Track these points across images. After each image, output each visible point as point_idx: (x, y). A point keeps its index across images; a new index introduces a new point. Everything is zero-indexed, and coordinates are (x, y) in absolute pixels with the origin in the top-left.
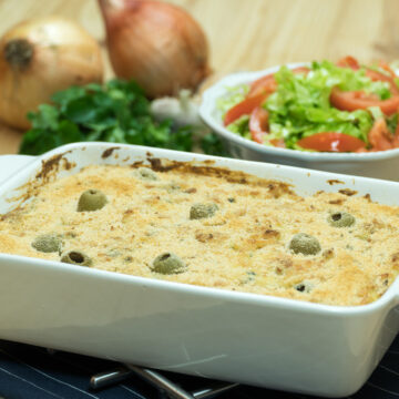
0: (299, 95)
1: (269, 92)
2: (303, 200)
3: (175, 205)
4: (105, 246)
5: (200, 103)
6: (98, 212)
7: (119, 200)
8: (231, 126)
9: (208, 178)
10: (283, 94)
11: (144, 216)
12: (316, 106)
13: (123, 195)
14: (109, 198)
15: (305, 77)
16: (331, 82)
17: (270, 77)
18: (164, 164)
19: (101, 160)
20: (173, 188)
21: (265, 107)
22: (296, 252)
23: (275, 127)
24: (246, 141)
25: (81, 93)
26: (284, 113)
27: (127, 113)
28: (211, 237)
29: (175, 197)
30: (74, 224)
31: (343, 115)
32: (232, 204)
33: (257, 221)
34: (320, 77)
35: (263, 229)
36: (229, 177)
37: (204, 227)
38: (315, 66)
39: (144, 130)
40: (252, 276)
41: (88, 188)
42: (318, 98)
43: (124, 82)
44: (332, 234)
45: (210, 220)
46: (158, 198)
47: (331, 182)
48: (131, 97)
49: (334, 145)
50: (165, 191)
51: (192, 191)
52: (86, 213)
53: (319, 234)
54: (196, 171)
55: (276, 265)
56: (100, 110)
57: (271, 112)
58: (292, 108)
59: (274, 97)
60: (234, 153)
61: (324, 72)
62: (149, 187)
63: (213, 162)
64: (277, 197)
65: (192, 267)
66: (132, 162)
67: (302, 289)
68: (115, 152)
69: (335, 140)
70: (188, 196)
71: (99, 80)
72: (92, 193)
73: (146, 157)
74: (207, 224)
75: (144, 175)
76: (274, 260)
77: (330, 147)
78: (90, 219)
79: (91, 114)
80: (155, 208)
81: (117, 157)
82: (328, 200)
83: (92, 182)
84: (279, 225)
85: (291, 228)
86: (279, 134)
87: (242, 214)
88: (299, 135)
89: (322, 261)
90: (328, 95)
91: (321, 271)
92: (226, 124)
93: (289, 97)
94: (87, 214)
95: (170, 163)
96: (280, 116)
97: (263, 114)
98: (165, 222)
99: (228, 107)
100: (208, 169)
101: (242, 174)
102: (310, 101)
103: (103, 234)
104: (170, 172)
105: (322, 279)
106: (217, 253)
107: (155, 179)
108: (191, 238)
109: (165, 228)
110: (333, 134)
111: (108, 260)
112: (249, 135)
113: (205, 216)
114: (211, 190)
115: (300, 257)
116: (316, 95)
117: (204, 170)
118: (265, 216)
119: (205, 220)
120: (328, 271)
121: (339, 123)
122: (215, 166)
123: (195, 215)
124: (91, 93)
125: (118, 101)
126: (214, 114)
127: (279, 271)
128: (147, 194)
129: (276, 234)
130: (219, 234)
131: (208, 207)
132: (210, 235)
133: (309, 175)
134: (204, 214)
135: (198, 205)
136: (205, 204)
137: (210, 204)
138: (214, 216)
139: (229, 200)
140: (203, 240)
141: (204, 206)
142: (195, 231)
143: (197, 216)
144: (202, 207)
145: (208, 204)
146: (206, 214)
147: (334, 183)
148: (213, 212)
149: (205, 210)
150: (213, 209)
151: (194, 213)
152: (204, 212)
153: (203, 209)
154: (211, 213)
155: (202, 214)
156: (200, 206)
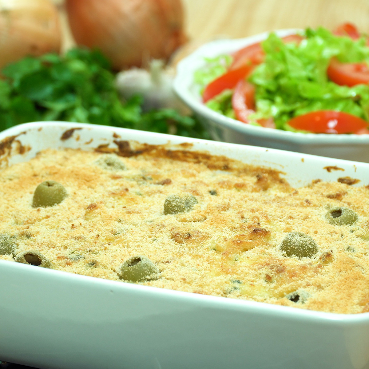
0: (290, 67)
1: (255, 62)
2: (296, 193)
3: (147, 198)
4: (66, 248)
5: (174, 76)
6: (56, 207)
7: (80, 193)
8: (211, 102)
9: (185, 165)
10: (271, 65)
11: (110, 211)
12: (310, 80)
13: (85, 187)
14: (69, 190)
15: (297, 46)
16: (328, 52)
17: (256, 46)
18: (133, 147)
19: (60, 143)
20: (144, 178)
21: (251, 81)
22: (289, 255)
23: (262, 104)
24: (228, 120)
25: (36, 66)
26: (272, 88)
27: (89, 88)
28: (189, 236)
29: (146, 189)
30: (29, 222)
31: (342, 91)
32: (213, 197)
33: (243, 217)
34: (314, 46)
35: (250, 227)
36: (210, 162)
37: (180, 225)
38: (309, 34)
39: (110, 108)
40: (237, 285)
41: (45, 180)
42: (313, 71)
43: (86, 52)
44: (331, 233)
45: (187, 215)
46: (127, 190)
47: (328, 169)
48: (95, 68)
49: (332, 124)
50: (134, 183)
51: (167, 182)
52: (42, 209)
53: (316, 232)
54: (171, 155)
55: (265, 271)
56: (58, 85)
57: (257, 86)
58: (283, 81)
59: (261, 69)
60: (215, 135)
61: (319, 41)
62: (115, 178)
63: (191, 145)
64: (265, 189)
65: (167, 273)
66: (95, 145)
67: (295, 299)
68: (76, 133)
69: (332, 119)
70: (161, 187)
71: (56, 49)
72: (49, 185)
73: (113, 139)
74: (184, 221)
75: (109, 164)
76: (262, 265)
77: (327, 128)
78: (48, 217)
79: (48, 90)
80: (123, 201)
81: (78, 139)
82: (326, 193)
83: (50, 174)
84: (268, 221)
85: (283, 225)
86: (268, 112)
87: (225, 208)
88: (291, 114)
89: (319, 266)
90: (324, 68)
91: (318, 278)
92: (205, 100)
93: (279, 68)
94: (44, 211)
95: (140, 147)
96: (269, 92)
97: (248, 89)
98: (135, 218)
99: (208, 80)
100: (185, 153)
101: (224, 159)
102: (304, 73)
103: (63, 233)
104: (140, 157)
105: (319, 287)
106: (196, 257)
107: (122, 168)
108: (165, 237)
109: (135, 225)
110: (331, 113)
111: (69, 264)
112: (232, 113)
113: (182, 210)
114: (189, 181)
115: (293, 261)
116: (310, 67)
117: (180, 154)
118: (253, 211)
119: (182, 215)
120: (326, 278)
121: (337, 100)
122: (192, 149)
123: (169, 209)
124: (48, 65)
125: (79, 74)
126: (191, 89)
127: (269, 279)
128: (113, 186)
129: (265, 233)
130: (199, 232)
131: (186, 199)
132: (188, 234)
133: (303, 160)
134: (181, 208)
135: (174, 198)
136: (181, 197)
137: (187, 196)
138: (193, 210)
139: (210, 192)
140: (180, 239)
141: (181, 199)
142: (170, 229)
143: (172, 210)
144: (178, 200)
145: (185, 196)
146: (183, 208)
147: (332, 170)
148: (190, 206)
149: (181, 203)
150: (191, 202)
151: (169, 207)
152: (180, 206)
153: (179, 203)
154: (188, 207)
155: (179, 208)
156: (176, 198)
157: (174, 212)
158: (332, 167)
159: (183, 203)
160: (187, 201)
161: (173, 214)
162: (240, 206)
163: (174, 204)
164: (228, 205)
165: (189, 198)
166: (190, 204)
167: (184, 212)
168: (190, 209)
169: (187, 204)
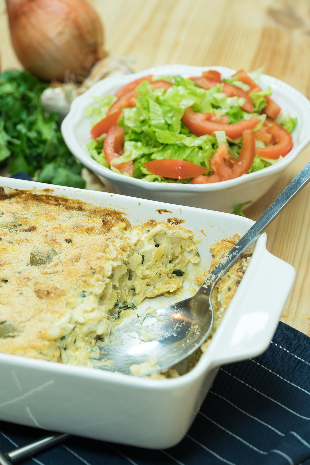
3: (16, 247)
9: (48, 208)
18: (7, 192)
20: (14, 225)
28: (48, 293)
29: (16, 237)
32: (69, 246)
36: (67, 204)
37: (42, 278)
42: (172, 118)
46: (1, 239)
47: (160, 211)
51: (33, 229)
63: (52, 190)
74: (46, 273)
87: (77, 259)
88: (149, 156)
100: (47, 197)
101: (79, 202)
102: (163, 122)
104: (13, 200)
108: (29, 292)
113: (44, 262)
116: (170, 115)
117: (43, 198)
122: (53, 194)
123: (34, 261)
130: (56, 289)
131: (47, 253)
132: (48, 291)
133: (139, 204)
134: (43, 261)
135: (38, 252)
136: (43, 252)
137: (48, 251)
138: (52, 261)
139: (66, 240)
140: (41, 295)
141: (43, 254)
142: (34, 283)
143: (36, 262)
144: (41, 255)
145: (47, 251)
146: (45, 261)
147: (162, 212)
148: (51, 258)
149: (43, 257)
150: (51, 255)
151: (33, 259)
152: (42, 259)
153: (41, 256)
154: (49, 259)
155: (41, 261)
156: (39, 253)
157: (37, 264)
158: (162, 210)
159: (45, 257)
160: (48, 255)
161: (37, 266)
162: (89, 255)
163: (38, 258)
164: (79, 255)
165: (50, 252)
166: (51, 257)
167: (45, 264)
168: (51, 261)
169: (48, 257)
